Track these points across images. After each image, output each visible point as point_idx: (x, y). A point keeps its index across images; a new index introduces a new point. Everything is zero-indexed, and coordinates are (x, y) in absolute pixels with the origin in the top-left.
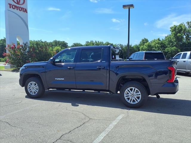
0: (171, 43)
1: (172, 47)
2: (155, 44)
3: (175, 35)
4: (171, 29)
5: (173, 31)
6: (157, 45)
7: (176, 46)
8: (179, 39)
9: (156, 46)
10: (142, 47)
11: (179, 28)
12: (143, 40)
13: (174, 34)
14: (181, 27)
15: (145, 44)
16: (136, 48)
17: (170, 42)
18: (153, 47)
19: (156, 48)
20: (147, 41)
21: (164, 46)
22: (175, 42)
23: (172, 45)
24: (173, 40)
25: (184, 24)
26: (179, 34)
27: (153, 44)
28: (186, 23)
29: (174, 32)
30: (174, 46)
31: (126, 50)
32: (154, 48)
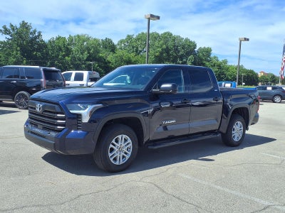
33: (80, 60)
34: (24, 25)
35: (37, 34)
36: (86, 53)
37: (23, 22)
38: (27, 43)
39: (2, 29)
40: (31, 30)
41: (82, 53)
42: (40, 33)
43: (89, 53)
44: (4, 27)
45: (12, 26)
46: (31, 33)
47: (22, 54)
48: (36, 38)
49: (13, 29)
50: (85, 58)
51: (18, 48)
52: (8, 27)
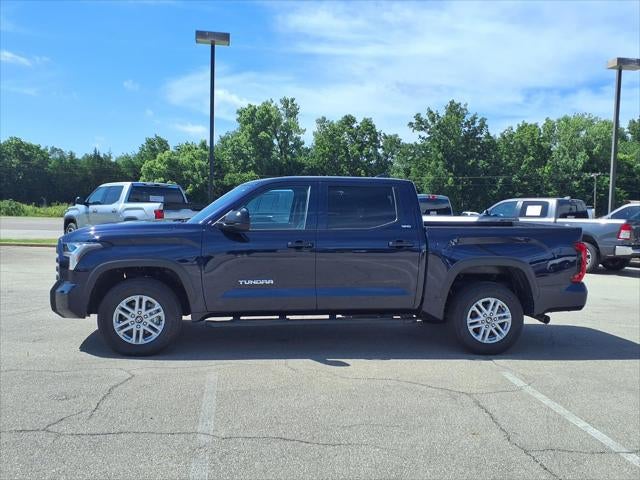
0: (242, 161)
1: (243, 171)
2: (192, 160)
3: (254, 134)
4: (238, 116)
5: (246, 123)
6: (197, 162)
7: (254, 168)
8: (264, 148)
9: (197, 167)
10: (147, 164)
11: (263, 116)
12: (150, 142)
13: (250, 132)
14: (268, 111)
15: (159, 156)
16: (127, 166)
17: (238, 154)
18: (186, 168)
19: (194, 170)
20: (164, 145)
21: (219, 167)
22: (253, 155)
23: (244, 164)
24: (245, 151)
25: (273, 105)
26: (263, 134)
27: (184, 159)
28: (281, 101)
29: (250, 126)
30: (250, 169)
31: (90, 173)
32: (189, 172)
33: (567, 170)
34: (454, 109)
35: (477, 124)
36: (583, 154)
37: (452, 102)
38: (457, 144)
39: (414, 121)
40: (468, 118)
41: (573, 156)
42: (483, 121)
43: (589, 153)
44: (418, 117)
45: (431, 112)
46: (467, 124)
47: (445, 166)
48: (475, 132)
49: (433, 120)
50: (580, 166)
51: (440, 155)
52: (425, 116)
